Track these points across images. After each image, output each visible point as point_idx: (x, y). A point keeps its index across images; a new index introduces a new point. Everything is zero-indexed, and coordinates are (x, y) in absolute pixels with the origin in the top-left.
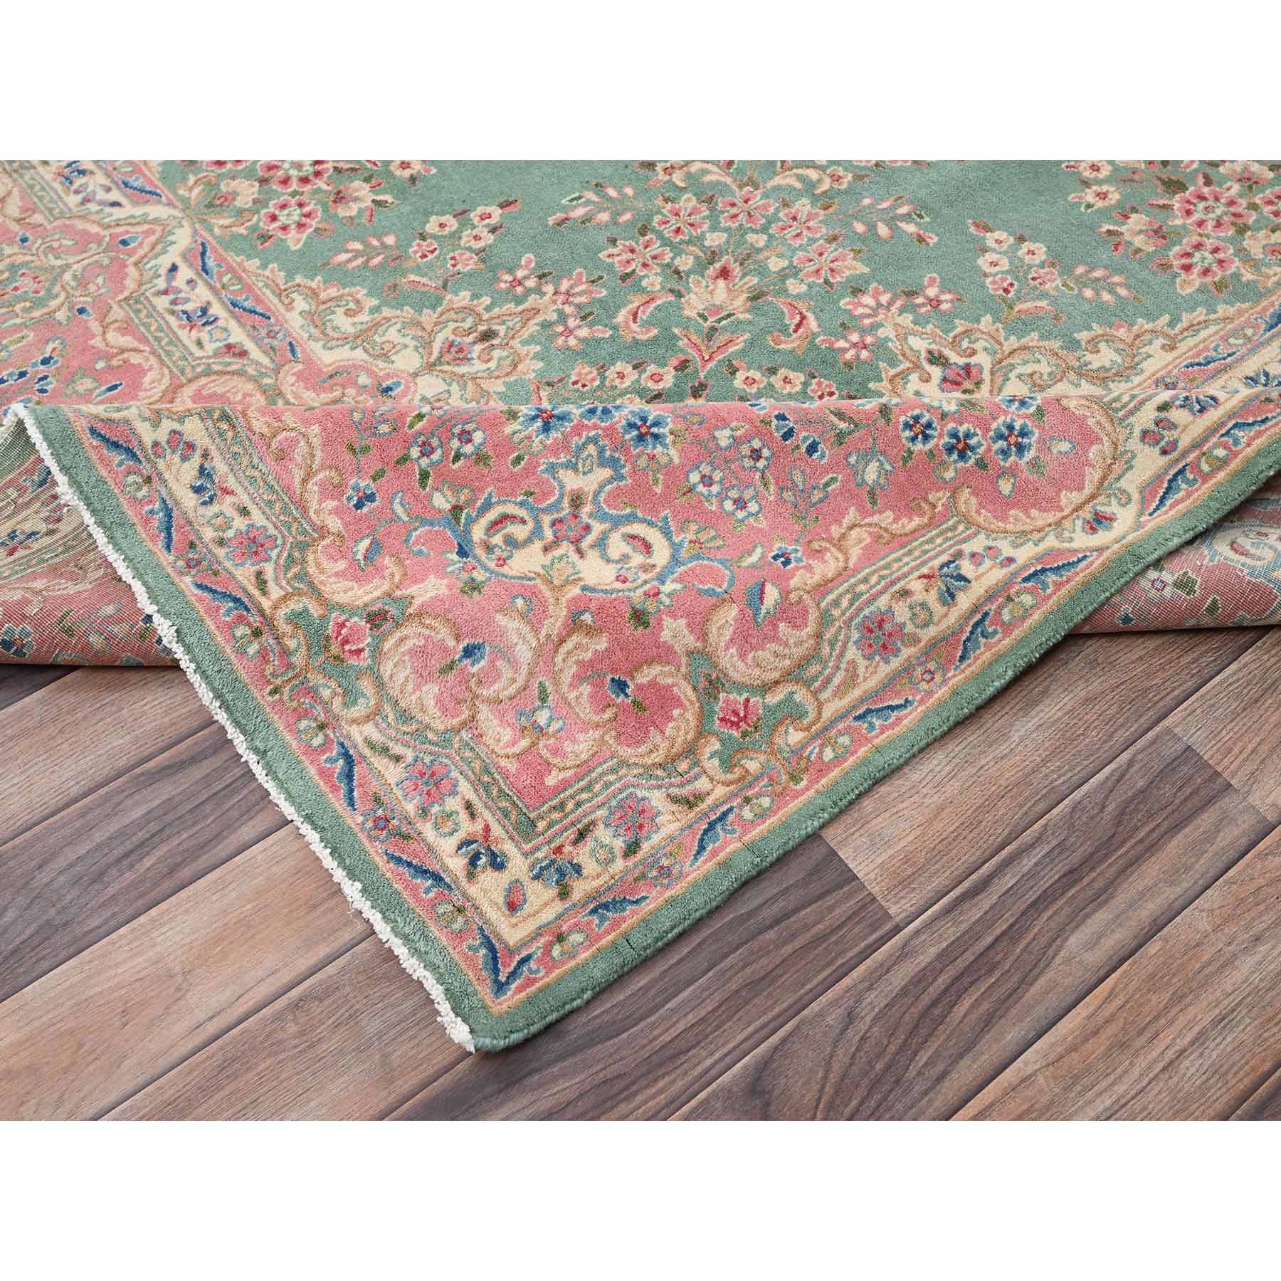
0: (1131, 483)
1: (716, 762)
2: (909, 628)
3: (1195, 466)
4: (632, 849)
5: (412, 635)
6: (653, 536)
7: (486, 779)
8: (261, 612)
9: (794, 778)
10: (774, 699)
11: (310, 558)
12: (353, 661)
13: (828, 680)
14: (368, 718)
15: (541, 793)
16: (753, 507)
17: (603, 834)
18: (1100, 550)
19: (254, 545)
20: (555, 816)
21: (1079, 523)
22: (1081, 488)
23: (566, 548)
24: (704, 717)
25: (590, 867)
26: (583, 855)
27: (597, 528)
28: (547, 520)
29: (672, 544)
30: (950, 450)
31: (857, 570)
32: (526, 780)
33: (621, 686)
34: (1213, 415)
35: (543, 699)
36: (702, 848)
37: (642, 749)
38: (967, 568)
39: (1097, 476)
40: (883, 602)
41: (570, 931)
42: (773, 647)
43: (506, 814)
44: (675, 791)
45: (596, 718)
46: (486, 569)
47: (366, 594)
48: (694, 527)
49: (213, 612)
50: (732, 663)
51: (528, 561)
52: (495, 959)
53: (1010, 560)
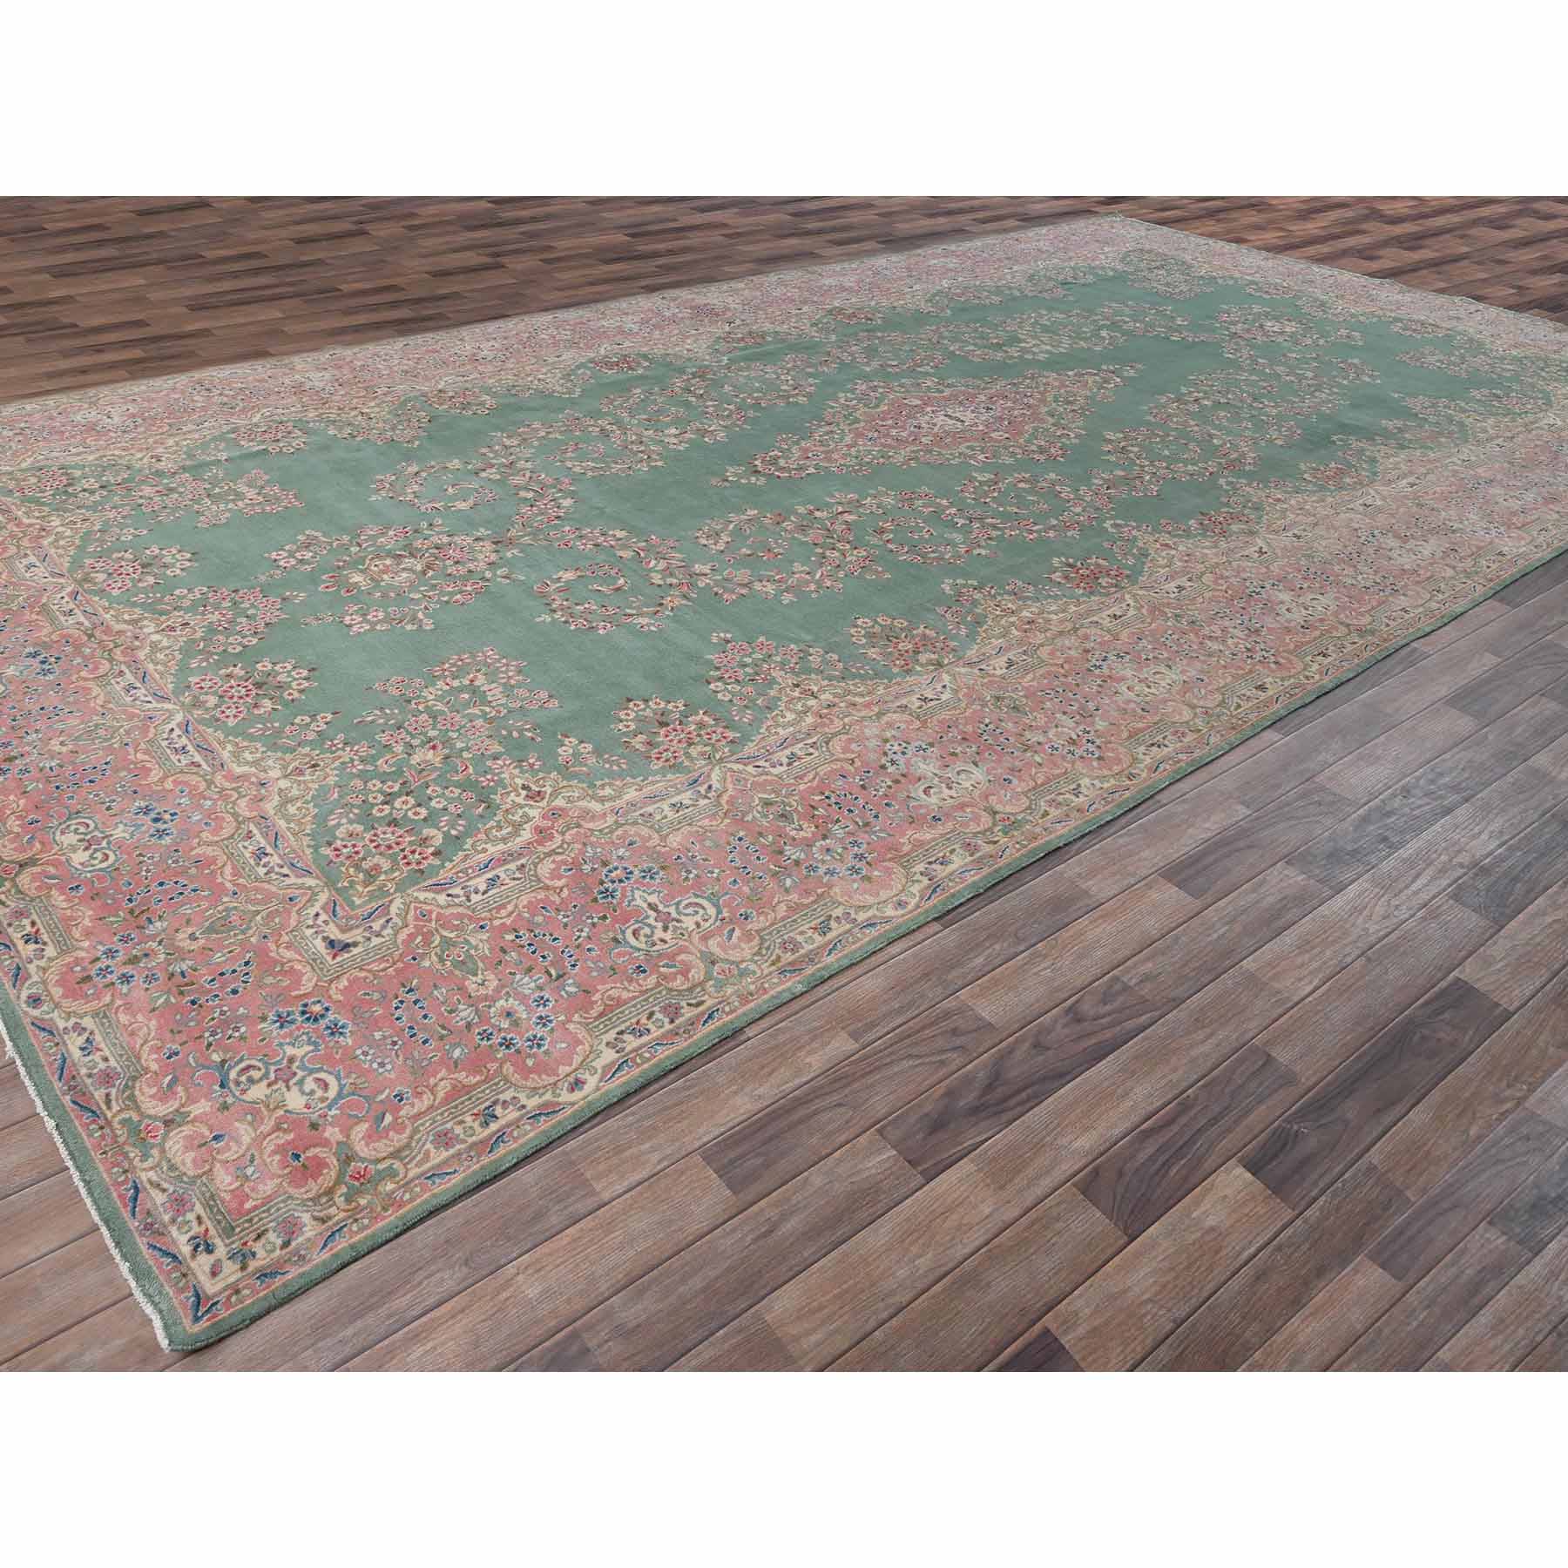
0: (599, 1064)
1: (342, 1199)
2: (462, 1136)
3: (633, 1060)
4: (286, 1244)
5: (187, 1130)
6: (331, 1080)
7: (211, 1201)
8: (106, 1119)
9: (385, 1209)
10: (380, 1167)
11: (137, 1085)
12: (152, 1141)
13: (414, 1158)
14: (151, 1168)
15: (241, 1213)
16: (389, 1067)
17: (271, 1236)
18: (573, 1104)
19: (107, 1078)
20: (246, 1225)
21: (566, 1085)
22: (571, 1065)
23: (281, 1084)
24: (341, 1174)
25: (261, 1253)
26: (258, 1248)
27: (300, 1074)
28: (273, 1068)
29: (340, 1085)
30: (501, 1045)
31: (438, 1108)
32: (234, 1205)
33: (297, 1157)
34: (645, 1039)
35: (252, 1162)
36: (325, 1245)
37: (303, 1190)
38: (498, 1111)
39: (580, 1059)
40: (448, 1126)
41: (244, 1288)
42: (385, 1141)
43: (219, 1222)
44: (316, 1214)
45: (280, 1172)
46: (234, 1096)
47: (163, 1110)
48: (354, 1076)
49: (80, 1117)
50: (362, 1149)
51: (258, 1092)
52: (199, 1303)
53: (524, 1107)
